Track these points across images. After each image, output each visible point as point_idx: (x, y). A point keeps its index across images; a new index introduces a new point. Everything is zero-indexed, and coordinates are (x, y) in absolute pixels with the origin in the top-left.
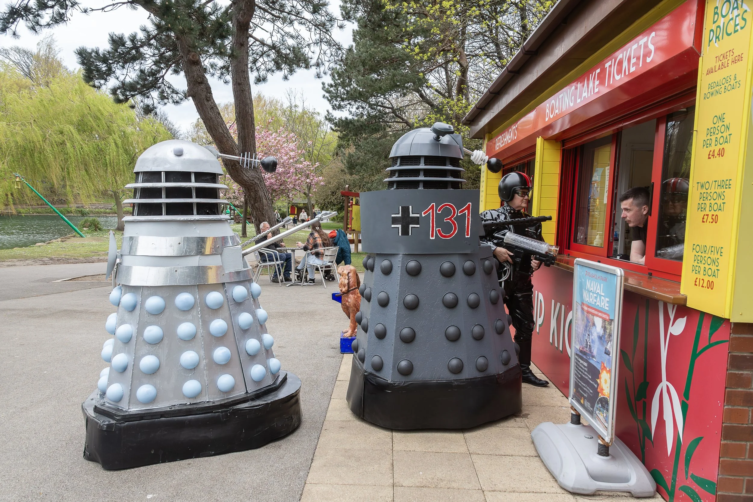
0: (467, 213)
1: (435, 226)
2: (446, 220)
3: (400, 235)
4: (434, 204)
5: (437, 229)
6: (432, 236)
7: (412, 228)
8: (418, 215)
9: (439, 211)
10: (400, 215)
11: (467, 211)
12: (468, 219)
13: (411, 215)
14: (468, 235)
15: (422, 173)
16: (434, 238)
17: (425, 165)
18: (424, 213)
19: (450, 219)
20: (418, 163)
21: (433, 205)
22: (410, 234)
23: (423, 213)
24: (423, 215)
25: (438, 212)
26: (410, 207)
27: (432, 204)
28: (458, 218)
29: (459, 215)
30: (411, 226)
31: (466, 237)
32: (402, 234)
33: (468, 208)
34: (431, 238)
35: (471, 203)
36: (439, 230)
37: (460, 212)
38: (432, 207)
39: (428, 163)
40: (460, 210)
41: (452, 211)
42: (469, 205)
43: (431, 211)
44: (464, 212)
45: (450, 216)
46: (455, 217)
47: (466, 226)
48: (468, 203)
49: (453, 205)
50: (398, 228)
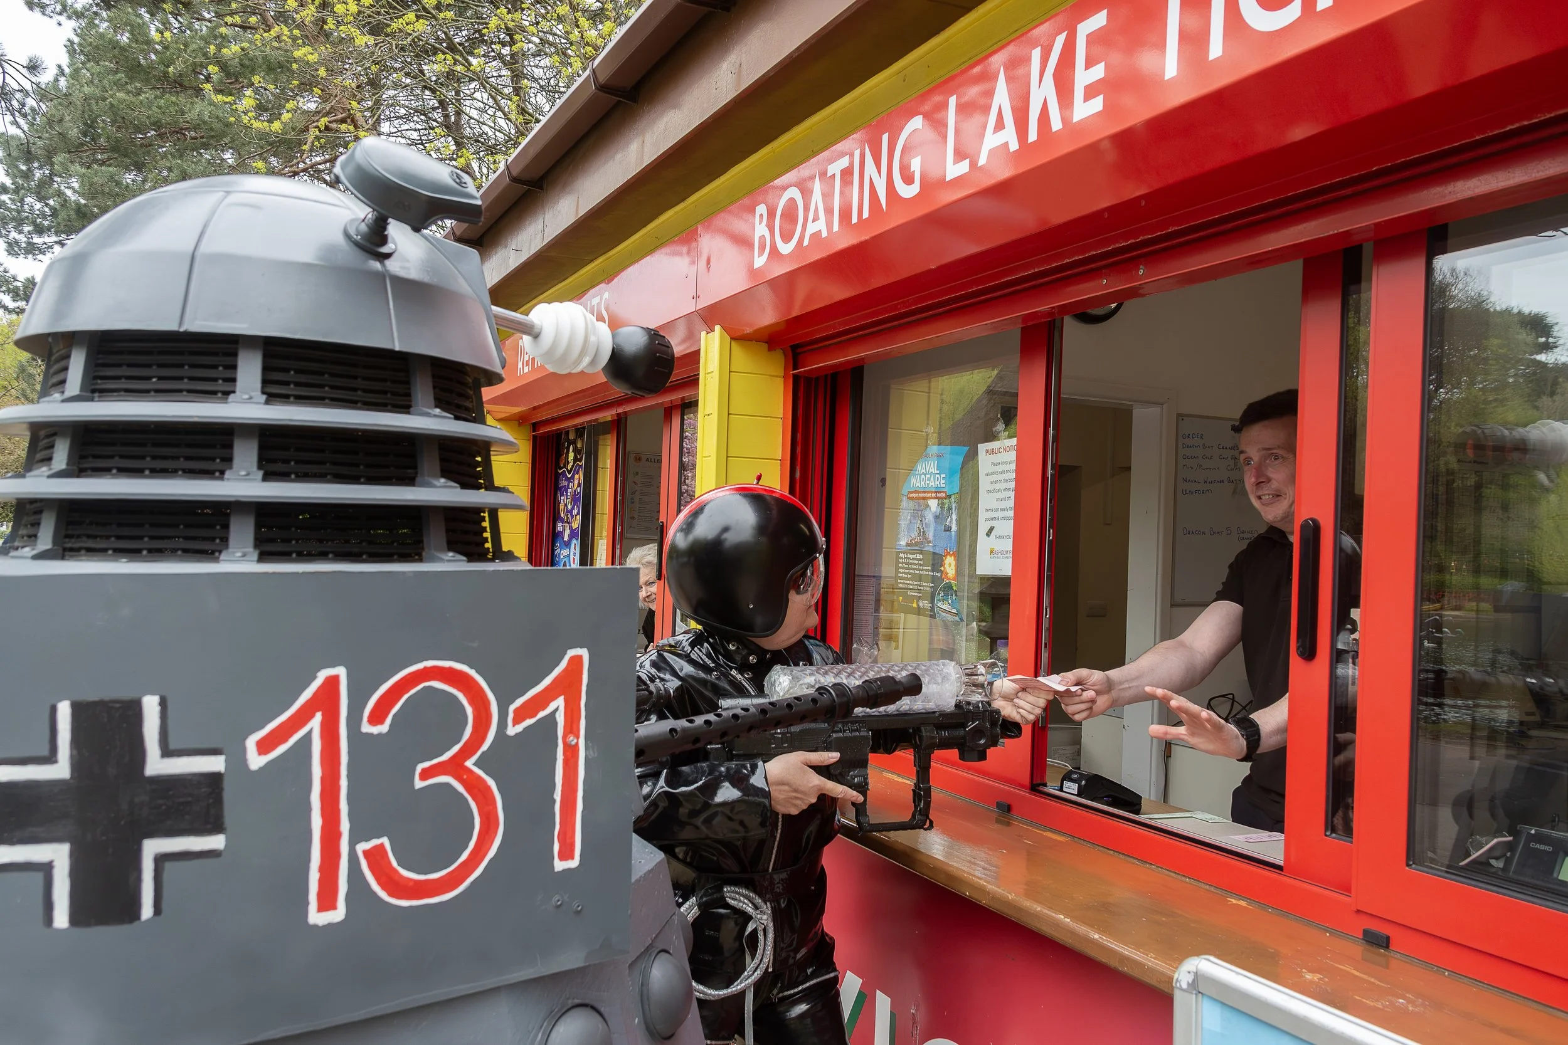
0: (560, 718)
1: (345, 826)
2: (426, 774)
3: (61, 918)
4: (341, 672)
5: (364, 848)
6: (327, 901)
8: (215, 764)
9: (377, 717)
10: (61, 770)
11: (560, 702)
12: (571, 752)
13: (156, 765)
14: (566, 854)
15: (246, 455)
16: (338, 914)
17: (272, 398)
18: (264, 746)
19: (455, 767)
20: (220, 385)
21: (333, 681)
22: (147, 911)
23: (251, 742)
24: (256, 761)
25: (366, 728)
27: (323, 675)
28: (503, 753)
29: (512, 730)
30: (152, 847)
31: (559, 865)
32: (76, 918)
33: (567, 685)
34: (315, 918)
35: (584, 653)
36: (376, 857)
37: (518, 719)
38: (328, 696)
39: (291, 390)
40: (519, 702)
41: (469, 710)
42: (577, 661)
43: (316, 722)
44: (541, 714)
45: (456, 749)
46: (485, 747)
47: (558, 796)
48: (571, 653)
49: (472, 673)
50: (47, 869)
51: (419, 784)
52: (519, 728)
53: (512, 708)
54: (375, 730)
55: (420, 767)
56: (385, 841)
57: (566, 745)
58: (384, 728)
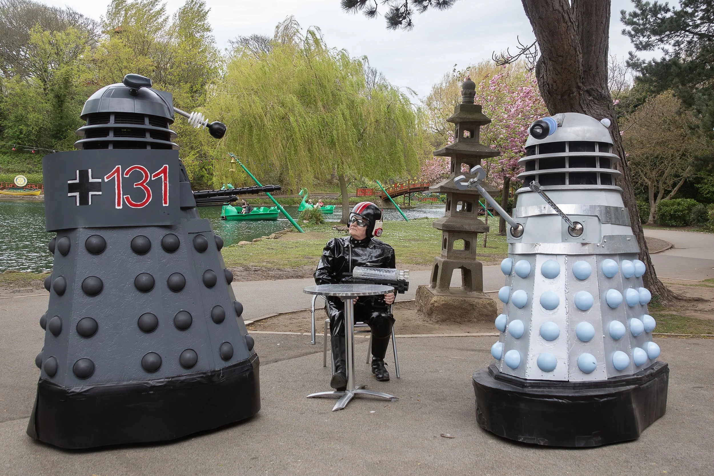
0: (163, 177)
1: (121, 192)
2: (136, 185)
3: (78, 204)
4: (120, 166)
5: (124, 196)
6: (119, 205)
7: (92, 195)
8: (100, 180)
9: (126, 174)
10: (77, 181)
11: (163, 174)
13: (91, 180)
14: (166, 203)
16: (121, 207)
17: (116, 123)
18: (107, 178)
19: (142, 184)
21: (119, 168)
22: (90, 203)
23: (105, 177)
24: (106, 180)
25: (125, 176)
26: (90, 171)
27: (117, 167)
28: (151, 183)
29: (153, 179)
30: (91, 193)
31: (164, 205)
32: (80, 204)
33: (164, 171)
34: (117, 207)
35: (167, 166)
36: (127, 198)
37: (154, 176)
38: (118, 170)
40: (154, 174)
41: (144, 174)
42: (166, 167)
43: (116, 174)
44: (159, 176)
45: (142, 181)
46: (148, 181)
47: (163, 192)
48: (164, 165)
49: (144, 168)
50: (76, 196)
51: (135, 187)
52: (154, 179)
53: (153, 175)
54: (126, 176)
55: (135, 184)
56: (129, 196)
57: (165, 183)
58: (128, 176)
